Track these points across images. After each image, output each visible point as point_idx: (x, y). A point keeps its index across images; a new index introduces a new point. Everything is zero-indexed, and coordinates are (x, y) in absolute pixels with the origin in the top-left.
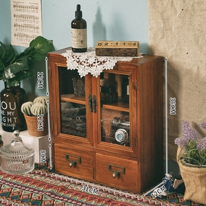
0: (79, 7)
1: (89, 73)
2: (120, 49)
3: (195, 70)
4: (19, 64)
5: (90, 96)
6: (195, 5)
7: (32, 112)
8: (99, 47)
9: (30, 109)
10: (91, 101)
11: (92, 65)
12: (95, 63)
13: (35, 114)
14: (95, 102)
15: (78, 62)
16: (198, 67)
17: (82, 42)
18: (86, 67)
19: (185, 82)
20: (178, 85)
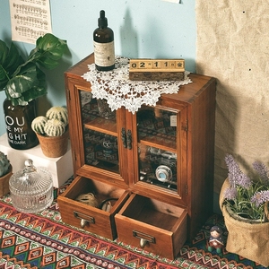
0: (103, 13)
1: (123, 107)
2: (161, 73)
3: (258, 99)
4: (26, 78)
5: (124, 130)
6: (263, 22)
7: (47, 132)
8: (134, 70)
9: (43, 129)
10: (125, 136)
11: (126, 97)
12: (130, 93)
13: (50, 135)
14: (131, 138)
15: (107, 90)
16: (263, 98)
17: (109, 58)
18: (119, 99)
19: (244, 112)
20: (235, 113)
